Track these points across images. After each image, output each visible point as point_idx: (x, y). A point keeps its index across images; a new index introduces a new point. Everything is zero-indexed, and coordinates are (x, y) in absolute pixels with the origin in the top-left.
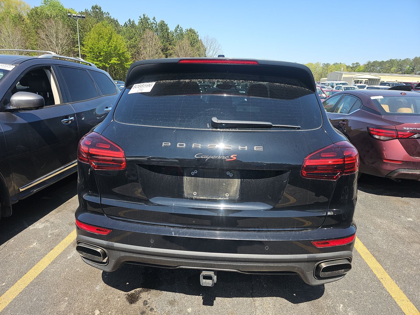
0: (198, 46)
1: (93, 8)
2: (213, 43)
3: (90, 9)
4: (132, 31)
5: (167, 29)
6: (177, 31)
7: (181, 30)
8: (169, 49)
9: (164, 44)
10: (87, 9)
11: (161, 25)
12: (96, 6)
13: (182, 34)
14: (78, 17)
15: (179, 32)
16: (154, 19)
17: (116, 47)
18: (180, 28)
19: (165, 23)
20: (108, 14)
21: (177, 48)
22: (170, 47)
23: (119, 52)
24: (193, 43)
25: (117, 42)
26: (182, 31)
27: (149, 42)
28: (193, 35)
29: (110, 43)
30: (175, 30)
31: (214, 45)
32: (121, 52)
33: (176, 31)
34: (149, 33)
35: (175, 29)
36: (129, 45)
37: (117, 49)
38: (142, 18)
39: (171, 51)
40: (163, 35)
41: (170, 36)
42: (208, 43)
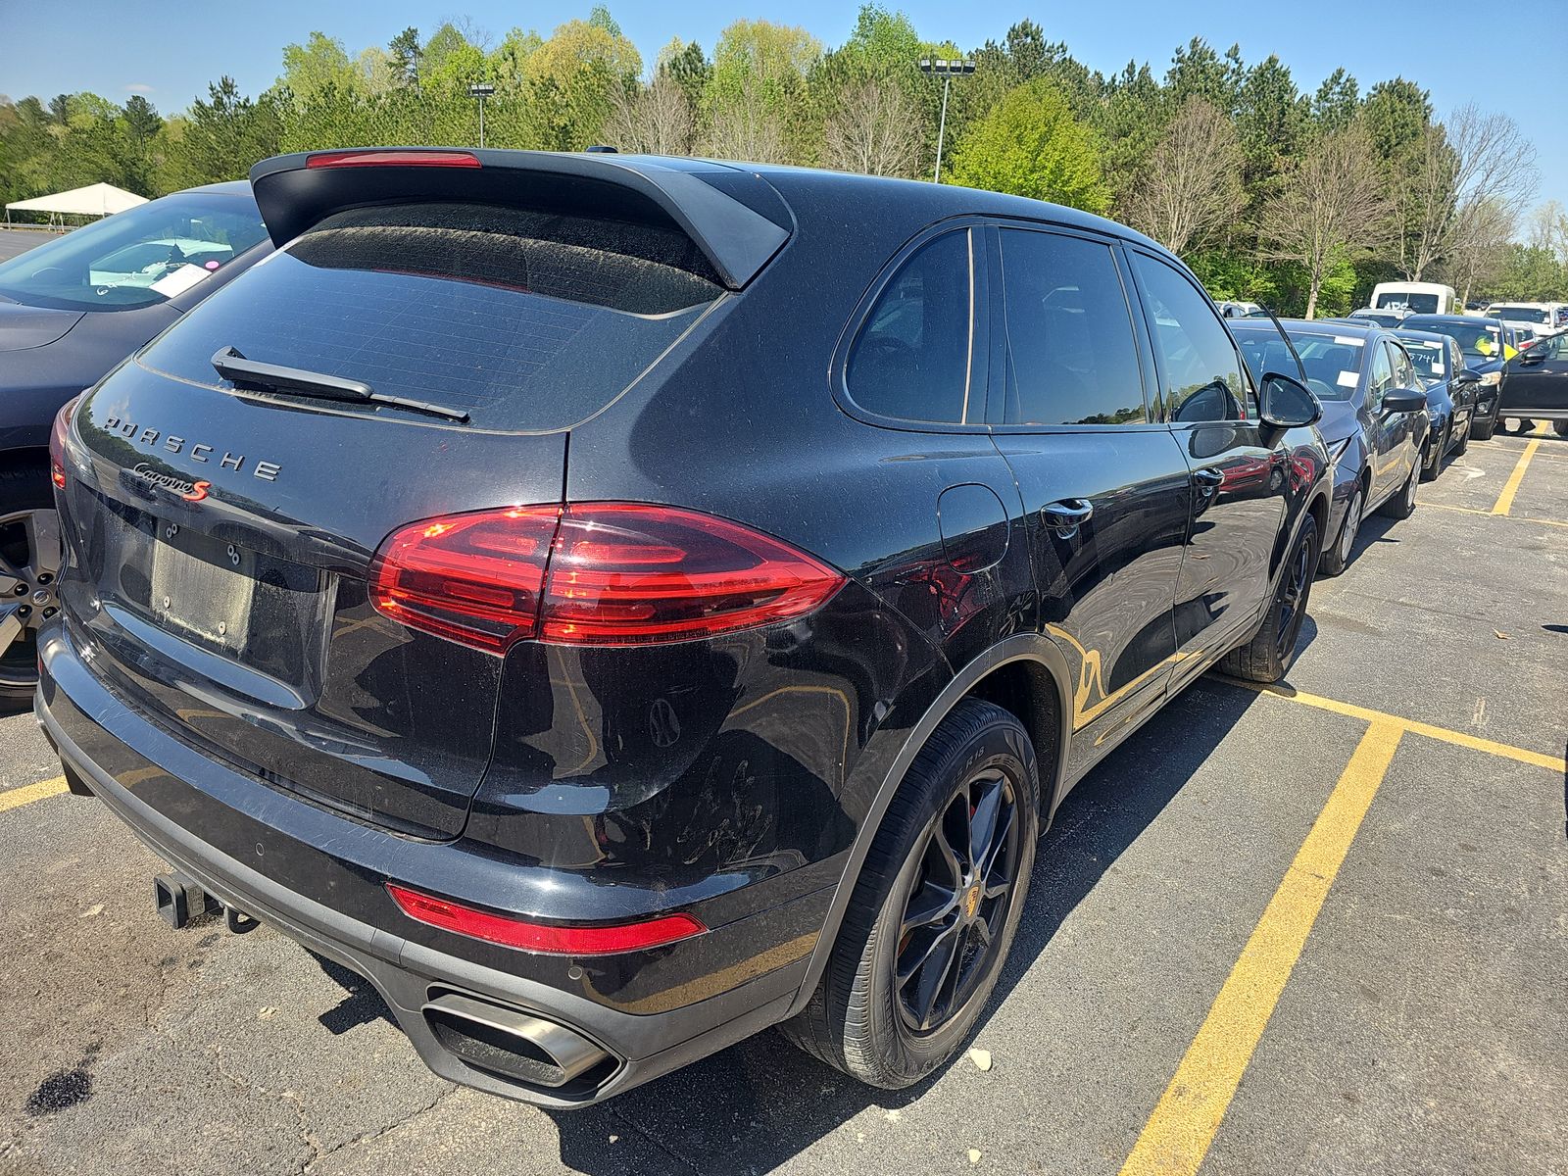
0: (1416, 153)
1: (1014, 35)
2: (1495, 139)
3: (1000, 39)
4: (1133, 106)
5: (1285, 89)
6: (1330, 96)
7: (1351, 89)
8: (1276, 173)
9: (1259, 149)
10: (991, 42)
11: (1262, 75)
12: (1025, 26)
13: (1349, 109)
14: (953, 69)
15: (1335, 97)
16: (1233, 54)
17: (1058, 171)
18: (1347, 80)
19: (1278, 66)
20: (1063, 51)
21: (1311, 164)
22: (1281, 162)
23: (1065, 189)
24: (1394, 141)
25: (1065, 150)
26: (1354, 93)
27: (1192, 146)
28: (1399, 106)
29: (1042, 155)
30: (1320, 91)
31: (1499, 149)
32: (1074, 185)
33: (1323, 95)
34: (1199, 110)
35: (1323, 87)
36: (1109, 161)
37: (1062, 175)
38: (1183, 56)
39: (1283, 179)
40: (1263, 114)
41: (1293, 116)
42: (1468, 139)
